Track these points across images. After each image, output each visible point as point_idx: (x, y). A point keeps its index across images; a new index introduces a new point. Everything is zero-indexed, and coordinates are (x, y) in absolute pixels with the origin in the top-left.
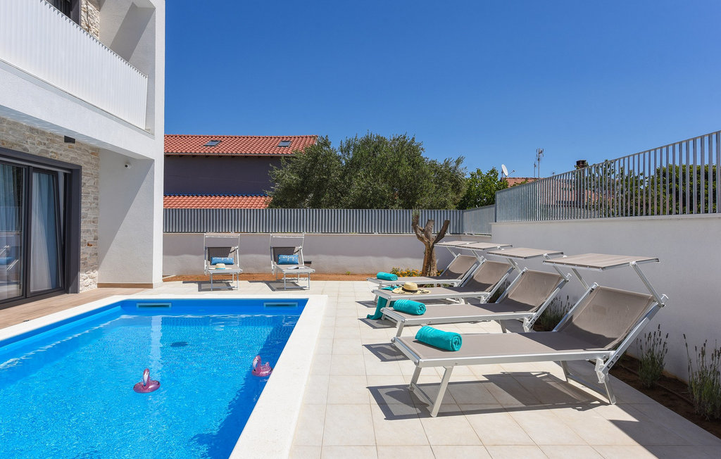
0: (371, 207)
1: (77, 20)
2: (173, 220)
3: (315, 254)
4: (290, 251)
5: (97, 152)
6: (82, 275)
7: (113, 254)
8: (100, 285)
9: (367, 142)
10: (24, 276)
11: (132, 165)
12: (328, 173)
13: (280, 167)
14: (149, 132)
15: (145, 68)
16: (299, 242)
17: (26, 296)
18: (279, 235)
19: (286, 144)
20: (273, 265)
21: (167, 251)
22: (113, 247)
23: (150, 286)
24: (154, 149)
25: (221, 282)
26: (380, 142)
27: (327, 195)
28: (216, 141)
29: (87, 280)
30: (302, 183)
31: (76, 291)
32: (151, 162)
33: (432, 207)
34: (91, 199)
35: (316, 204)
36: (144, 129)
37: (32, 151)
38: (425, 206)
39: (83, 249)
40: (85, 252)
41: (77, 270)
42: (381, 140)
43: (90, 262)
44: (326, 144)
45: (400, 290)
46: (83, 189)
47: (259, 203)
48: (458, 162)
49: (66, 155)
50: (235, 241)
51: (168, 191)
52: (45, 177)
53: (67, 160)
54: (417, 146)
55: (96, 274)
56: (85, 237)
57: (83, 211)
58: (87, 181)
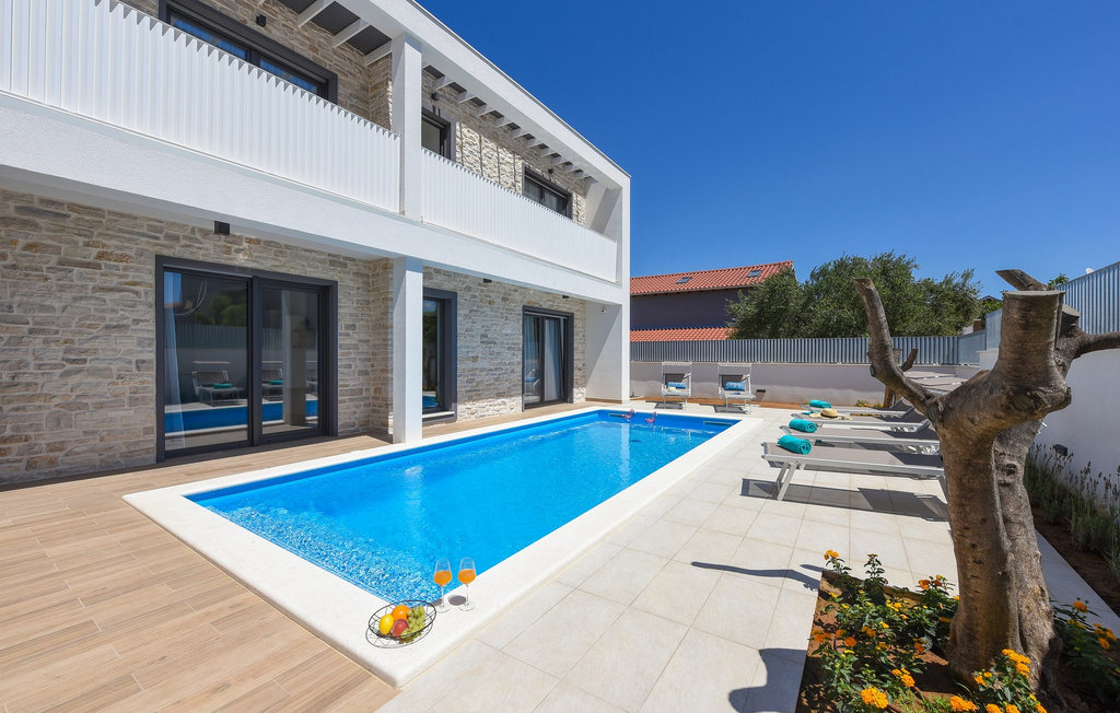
0: (834, 336)
1: (570, 217)
2: (637, 350)
3: (770, 383)
4: (738, 378)
5: (583, 302)
6: (575, 390)
7: (594, 377)
8: (587, 399)
9: (841, 265)
10: (541, 390)
11: (608, 310)
12: (787, 303)
13: (737, 300)
14: (618, 284)
15: (615, 236)
16: (747, 370)
17: (542, 403)
18: (727, 364)
19: (756, 274)
20: (720, 390)
21: (633, 377)
22: (594, 371)
23: (620, 402)
24: (622, 297)
25: (675, 402)
26: (855, 264)
27: (786, 325)
28: (687, 278)
29: (579, 394)
30: (759, 314)
31: (572, 402)
32: (621, 306)
33: (918, 334)
34: (580, 336)
35: (774, 335)
36: (614, 281)
37: (545, 307)
38: (910, 333)
39: (575, 372)
40: (577, 374)
41: (572, 387)
42: (857, 262)
43: (580, 382)
44: (790, 274)
45: (819, 415)
46: (575, 330)
47: (720, 334)
48: (967, 276)
49: (564, 307)
50: (687, 369)
51: (634, 327)
52: (552, 322)
53: (565, 310)
54: (908, 263)
55: (584, 390)
56: (577, 364)
57: (575, 345)
58: (577, 322)
